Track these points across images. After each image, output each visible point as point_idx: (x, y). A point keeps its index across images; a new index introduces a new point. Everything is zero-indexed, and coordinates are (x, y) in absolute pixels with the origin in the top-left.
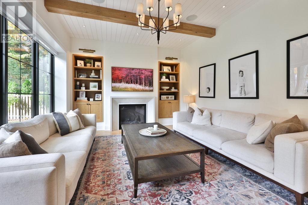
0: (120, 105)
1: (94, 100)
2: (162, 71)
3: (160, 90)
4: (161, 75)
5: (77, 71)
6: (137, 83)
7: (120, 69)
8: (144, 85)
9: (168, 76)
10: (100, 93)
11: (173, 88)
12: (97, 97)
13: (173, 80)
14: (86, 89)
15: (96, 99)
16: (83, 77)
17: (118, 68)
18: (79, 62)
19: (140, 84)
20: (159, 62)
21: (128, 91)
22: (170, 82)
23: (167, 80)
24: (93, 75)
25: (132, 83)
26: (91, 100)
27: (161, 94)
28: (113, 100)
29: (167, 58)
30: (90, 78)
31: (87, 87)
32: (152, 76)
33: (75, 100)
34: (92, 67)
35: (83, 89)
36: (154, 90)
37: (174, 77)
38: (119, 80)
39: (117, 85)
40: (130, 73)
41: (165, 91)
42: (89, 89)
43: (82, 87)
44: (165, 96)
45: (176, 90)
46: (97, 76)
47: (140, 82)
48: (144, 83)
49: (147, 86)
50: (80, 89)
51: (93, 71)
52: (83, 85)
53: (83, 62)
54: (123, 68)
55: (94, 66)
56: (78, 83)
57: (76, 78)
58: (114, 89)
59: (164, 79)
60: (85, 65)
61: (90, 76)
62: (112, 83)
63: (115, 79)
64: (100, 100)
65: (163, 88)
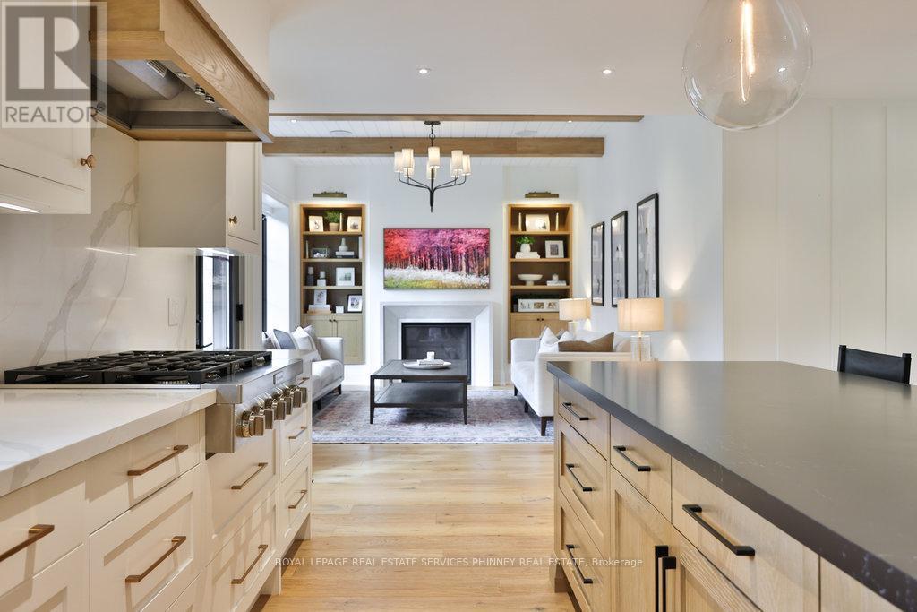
0: (403, 324)
1: (346, 311)
2: (520, 232)
3: (512, 284)
4: (516, 242)
5: (311, 242)
6: (445, 268)
7: (402, 233)
8: (464, 271)
9: (538, 243)
10: (359, 293)
11: (555, 277)
12: (352, 304)
13: (557, 254)
14: (327, 284)
15: (350, 309)
16: (320, 257)
17: (399, 230)
18: (312, 219)
19: (455, 269)
20: (509, 205)
21: (425, 288)
22: (543, 260)
23: (535, 256)
24: (342, 250)
25: (432, 266)
26: (340, 310)
27: (515, 298)
28: (387, 311)
29: (530, 195)
30: (335, 257)
31: (331, 280)
32: (487, 247)
33: (306, 309)
34: (341, 232)
35: (322, 283)
36: (492, 286)
37: (560, 244)
38: (401, 261)
39: (397, 273)
40: (429, 241)
41: (530, 286)
42: (335, 285)
43: (319, 278)
44: (532, 302)
45: (563, 285)
46: (352, 253)
47: (454, 264)
48: (464, 267)
49: (472, 274)
50: (316, 284)
51: (343, 240)
52: (322, 274)
53: (321, 218)
54: (411, 230)
55: (345, 228)
56: (311, 271)
57: (308, 260)
58: (389, 285)
59: (526, 254)
60: (326, 227)
61: (337, 253)
62: (386, 270)
63: (392, 259)
64: (360, 310)
65: (524, 277)
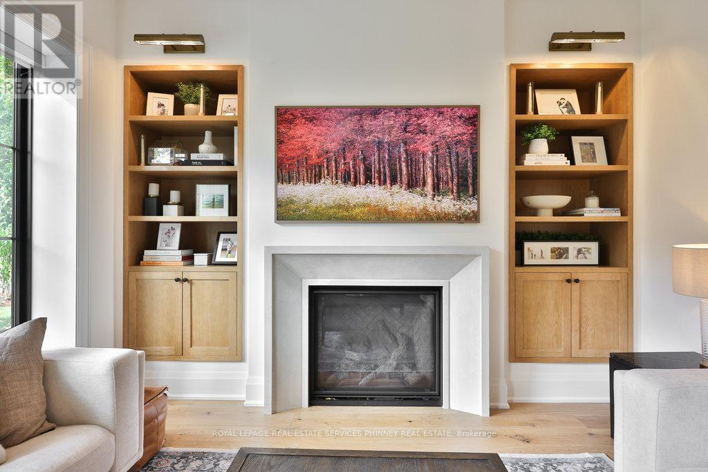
0: (312, 289)
1: (211, 262)
2: (530, 116)
3: (517, 214)
4: (523, 134)
5: (148, 136)
6: (394, 182)
7: (312, 115)
8: (429, 188)
9: (562, 138)
11: (593, 202)
13: (594, 159)
14: (181, 214)
15: (219, 257)
17: (305, 109)
19: (413, 184)
20: (512, 65)
22: (573, 168)
23: (559, 161)
24: (206, 150)
25: (368, 179)
26: (201, 259)
27: (522, 236)
28: (278, 263)
30: (192, 163)
31: (188, 207)
32: (474, 143)
33: (137, 258)
34: (202, 118)
36: (483, 215)
37: (598, 142)
38: (310, 168)
39: (302, 191)
40: (363, 132)
41: (546, 217)
42: (194, 213)
43: (167, 204)
44: (547, 247)
45: (612, 215)
46: (220, 157)
47: (410, 175)
48: (429, 181)
49: (445, 194)
50: (160, 213)
51: (208, 134)
52: (175, 195)
53: (171, 97)
54: (327, 108)
55: (210, 111)
56: (154, 190)
57: (140, 168)
58: (286, 213)
59: (540, 156)
60: (179, 109)
61: (194, 156)
62: (280, 185)
63: (292, 165)
64: (235, 260)
65: (536, 200)
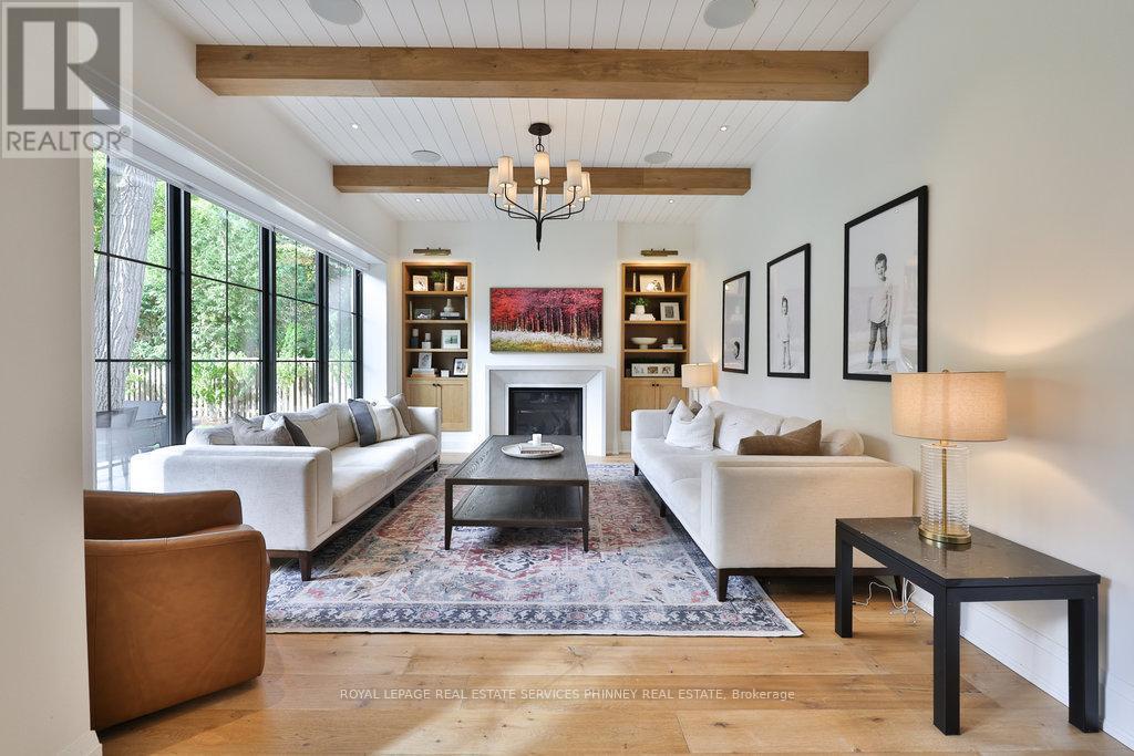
0: (510, 389)
1: (451, 375)
2: (634, 292)
3: (626, 348)
4: (629, 305)
5: (414, 302)
6: (556, 330)
7: (511, 293)
8: (575, 334)
9: (653, 304)
10: (465, 356)
11: (670, 341)
12: (458, 368)
13: (672, 316)
14: (433, 347)
15: (455, 373)
16: (423, 317)
17: (506, 289)
18: (416, 279)
19: (566, 331)
20: (623, 264)
21: (533, 351)
22: (659, 322)
23: (650, 318)
24: (448, 310)
25: (542, 329)
26: (445, 373)
27: (628, 362)
28: (493, 375)
29: (644, 253)
30: (440, 318)
31: (436, 343)
32: (600, 309)
33: (409, 373)
34: (446, 292)
35: (427, 346)
36: (605, 349)
37: (676, 306)
38: (509, 322)
39: (504, 335)
40: (539, 302)
41: (644, 349)
42: (440, 347)
43: (424, 341)
44: (646, 366)
45: (679, 348)
46: (457, 315)
47: (565, 326)
48: (575, 329)
49: (584, 337)
50: (420, 347)
51: (449, 300)
52: (428, 336)
53: (426, 278)
54: (519, 289)
55: (451, 287)
56: (416, 333)
57: (411, 321)
59: (641, 315)
60: (431, 287)
61: (442, 314)
62: (493, 332)
63: (500, 320)
64: (466, 374)
65: (638, 340)
